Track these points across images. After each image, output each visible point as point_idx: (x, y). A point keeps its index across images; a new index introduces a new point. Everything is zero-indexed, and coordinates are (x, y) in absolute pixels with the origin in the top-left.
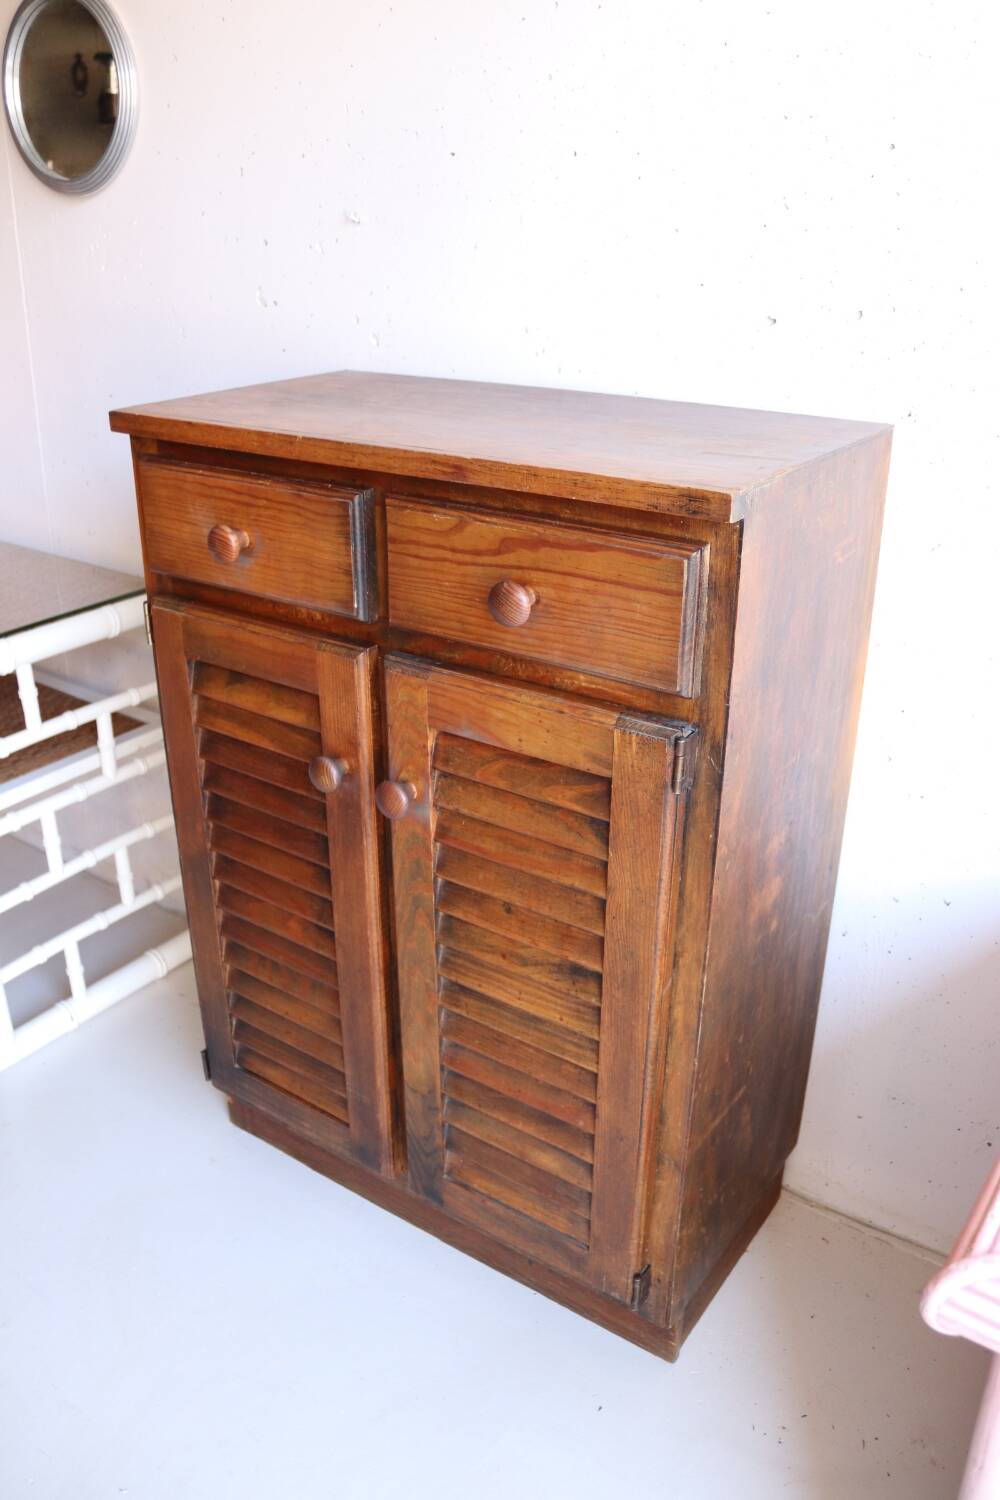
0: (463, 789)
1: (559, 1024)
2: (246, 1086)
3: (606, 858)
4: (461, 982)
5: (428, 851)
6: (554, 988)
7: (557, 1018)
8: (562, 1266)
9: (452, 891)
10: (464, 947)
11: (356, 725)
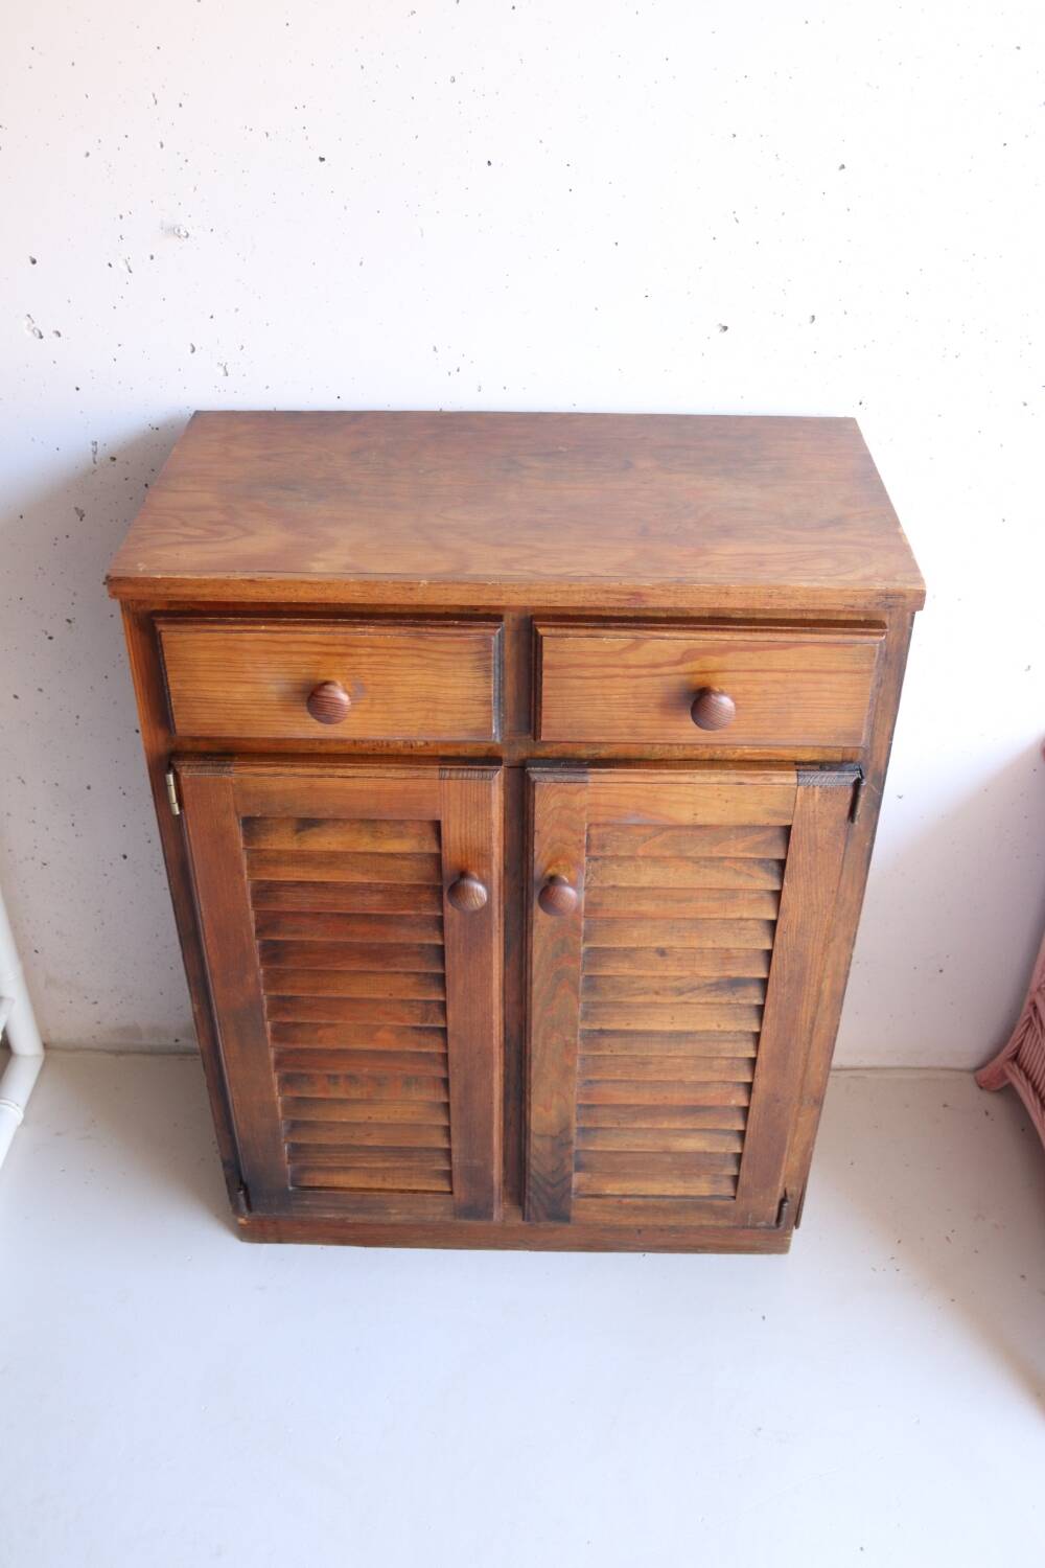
0: (619, 866)
1: (714, 1031)
2: (307, 1203)
3: (777, 888)
4: (605, 1027)
5: (578, 929)
6: (712, 1004)
7: (714, 1027)
8: (705, 1222)
9: (597, 955)
10: (611, 997)
11: (491, 838)
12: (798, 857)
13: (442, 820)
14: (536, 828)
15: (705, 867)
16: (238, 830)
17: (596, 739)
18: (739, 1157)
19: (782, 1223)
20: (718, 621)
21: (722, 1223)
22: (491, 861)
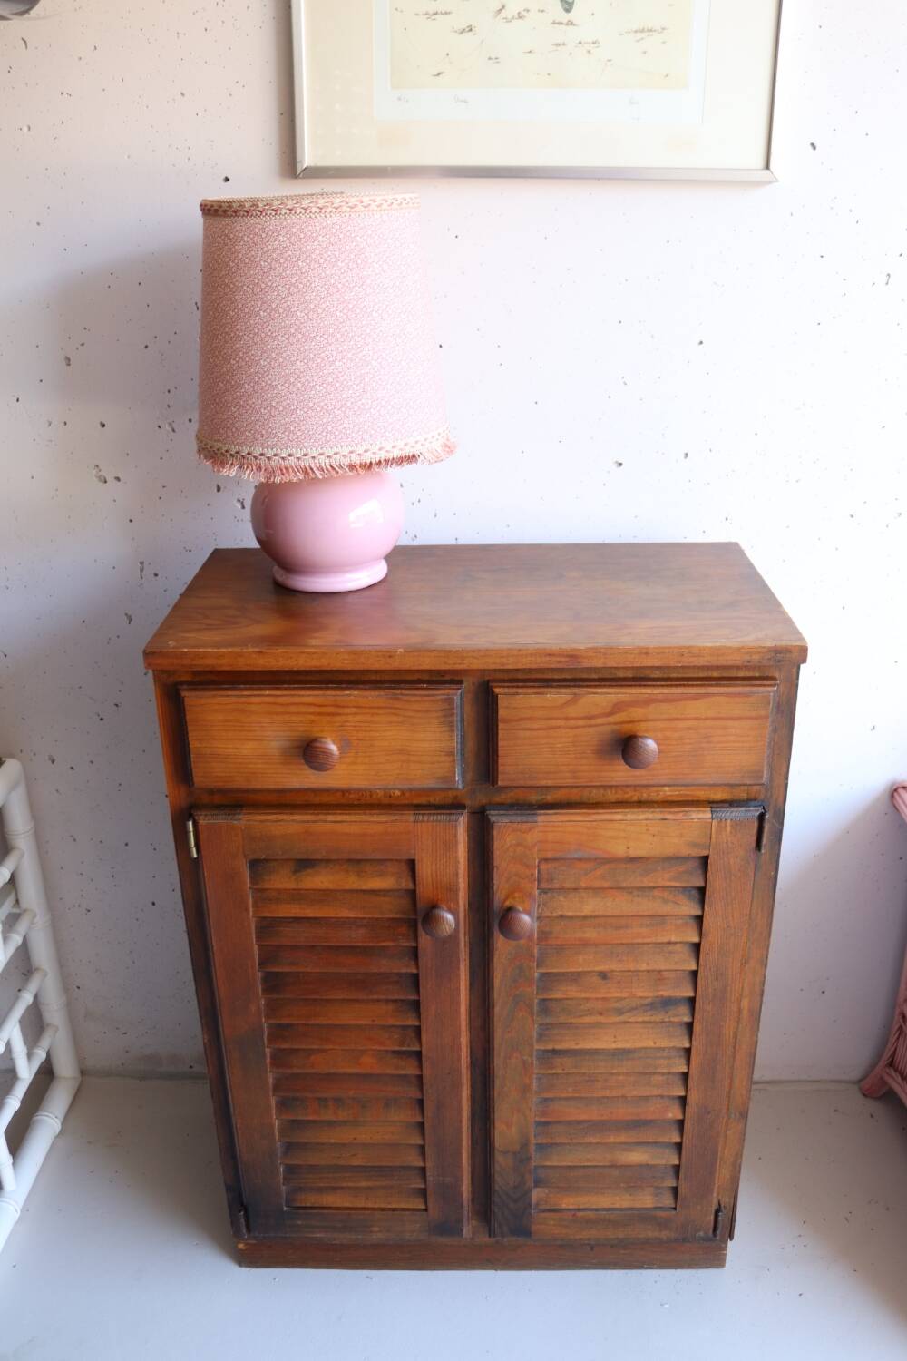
0: (565, 897)
1: (651, 1048)
2: (300, 1223)
3: (699, 913)
4: (558, 1047)
5: (532, 956)
6: (650, 1022)
7: (652, 1044)
8: (650, 1234)
9: (549, 979)
10: (562, 1019)
11: (457, 874)
12: (716, 884)
13: (417, 859)
14: (495, 864)
15: (638, 896)
16: (247, 873)
17: (543, 783)
18: (677, 1168)
19: (718, 1232)
20: (639, 678)
21: (665, 1234)
22: (457, 895)
